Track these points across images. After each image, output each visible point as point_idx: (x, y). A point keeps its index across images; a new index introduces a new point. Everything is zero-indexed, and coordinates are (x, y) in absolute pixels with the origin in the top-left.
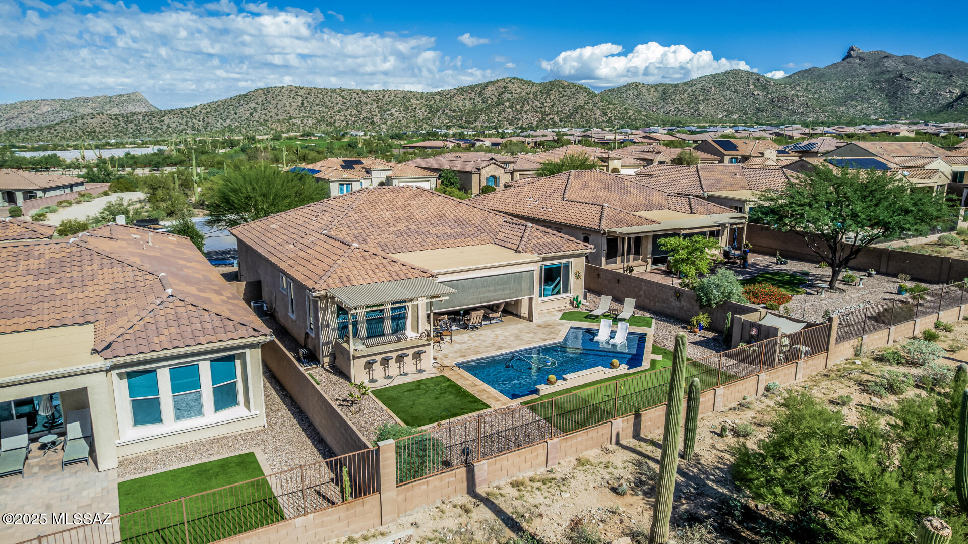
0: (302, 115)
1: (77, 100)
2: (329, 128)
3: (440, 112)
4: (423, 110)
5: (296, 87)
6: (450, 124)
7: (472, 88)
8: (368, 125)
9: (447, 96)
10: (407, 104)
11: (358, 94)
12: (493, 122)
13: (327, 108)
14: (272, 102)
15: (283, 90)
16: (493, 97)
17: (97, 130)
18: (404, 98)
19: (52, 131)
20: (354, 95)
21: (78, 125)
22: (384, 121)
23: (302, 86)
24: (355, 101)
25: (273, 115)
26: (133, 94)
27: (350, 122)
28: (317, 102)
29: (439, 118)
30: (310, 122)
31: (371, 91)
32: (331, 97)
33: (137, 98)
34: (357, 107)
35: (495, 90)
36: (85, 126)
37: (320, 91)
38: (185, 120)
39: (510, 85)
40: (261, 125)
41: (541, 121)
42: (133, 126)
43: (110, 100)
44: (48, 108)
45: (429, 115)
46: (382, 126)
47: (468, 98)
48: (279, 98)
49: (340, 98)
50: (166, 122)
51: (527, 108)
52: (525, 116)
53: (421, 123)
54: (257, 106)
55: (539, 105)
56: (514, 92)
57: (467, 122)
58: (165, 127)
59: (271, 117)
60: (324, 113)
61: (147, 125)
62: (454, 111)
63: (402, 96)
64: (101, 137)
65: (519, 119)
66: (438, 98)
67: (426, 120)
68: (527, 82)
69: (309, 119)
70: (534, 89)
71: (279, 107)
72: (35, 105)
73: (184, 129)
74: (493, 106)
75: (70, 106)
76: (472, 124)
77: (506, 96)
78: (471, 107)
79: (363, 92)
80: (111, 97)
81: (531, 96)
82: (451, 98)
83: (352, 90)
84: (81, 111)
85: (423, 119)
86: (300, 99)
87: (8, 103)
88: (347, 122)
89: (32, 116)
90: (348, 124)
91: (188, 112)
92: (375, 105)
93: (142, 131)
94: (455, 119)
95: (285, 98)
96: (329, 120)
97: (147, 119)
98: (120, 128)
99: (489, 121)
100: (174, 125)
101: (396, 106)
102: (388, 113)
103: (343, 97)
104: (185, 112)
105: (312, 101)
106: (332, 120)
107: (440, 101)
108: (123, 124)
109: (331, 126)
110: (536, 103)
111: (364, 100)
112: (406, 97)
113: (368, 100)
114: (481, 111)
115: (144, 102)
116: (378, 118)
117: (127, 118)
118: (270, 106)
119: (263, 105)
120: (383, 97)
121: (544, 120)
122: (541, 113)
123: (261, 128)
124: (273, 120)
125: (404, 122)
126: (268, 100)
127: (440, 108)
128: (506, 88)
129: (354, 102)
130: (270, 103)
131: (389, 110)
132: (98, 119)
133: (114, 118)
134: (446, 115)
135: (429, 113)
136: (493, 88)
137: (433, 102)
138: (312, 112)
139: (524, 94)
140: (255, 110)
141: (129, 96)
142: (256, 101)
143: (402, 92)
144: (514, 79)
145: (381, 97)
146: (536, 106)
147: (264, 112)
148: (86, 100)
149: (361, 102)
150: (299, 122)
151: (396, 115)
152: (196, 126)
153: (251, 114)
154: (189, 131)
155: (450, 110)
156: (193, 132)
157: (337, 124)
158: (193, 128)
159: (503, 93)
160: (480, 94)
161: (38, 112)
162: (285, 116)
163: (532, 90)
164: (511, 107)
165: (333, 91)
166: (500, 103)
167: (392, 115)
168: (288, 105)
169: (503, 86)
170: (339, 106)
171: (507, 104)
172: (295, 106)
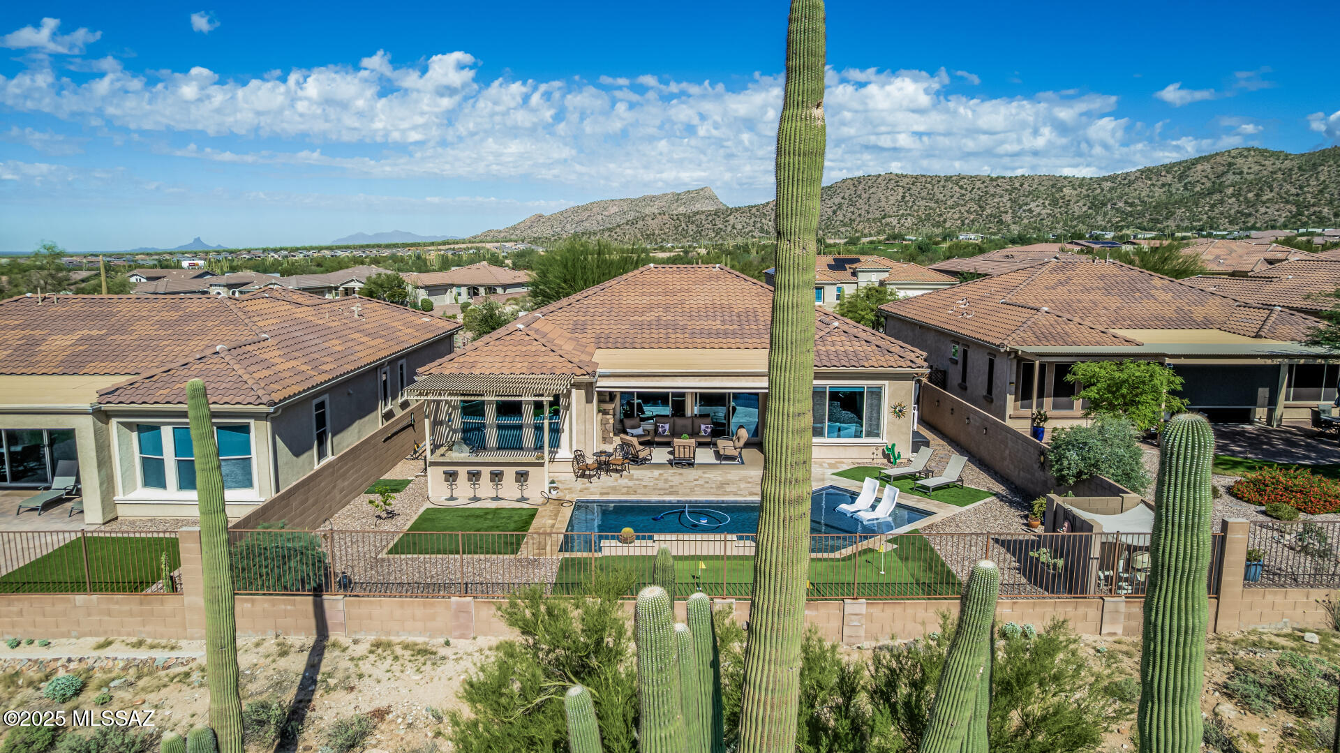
0: (901, 212)
1: (644, 199)
2: (935, 229)
3: (1109, 206)
4: (1080, 204)
5: (897, 175)
6: (1123, 223)
7: (1169, 168)
8: (991, 225)
9: (1126, 181)
10: (1057, 196)
11: (983, 182)
12: (1200, 220)
13: (937, 202)
14: (864, 196)
15: (880, 180)
16: (1204, 180)
17: (657, 232)
18: (1053, 186)
19: (613, 234)
20: (978, 184)
21: (638, 226)
22: (1017, 220)
23: (905, 173)
24: (979, 192)
25: (863, 212)
26: (702, 189)
27: (967, 221)
28: (924, 194)
29: (1105, 214)
30: (909, 222)
31: (1004, 178)
32: (944, 187)
33: (707, 194)
34: (979, 201)
35: (1209, 170)
36: (645, 228)
37: (929, 179)
38: (753, 219)
39: (1240, 161)
40: (845, 225)
41: (1294, 217)
42: (694, 227)
43: (677, 197)
44: (615, 209)
45: (1090, 211)
46: (1013, 227)
47: (1160, 183)
48: (872, 190)
49: (957, 189)
50: (731, 223)
51: (1267, 195)
52: (1263, 210)
53: (1075, 223)
54: (843, 201)
55: (1294, 191)
56: (1245, 170)
57: (1151, 220)
58: (729, 228)
59: (860, 215)
60: (931, 209)
61: (710, 226)
62: (1131, 205)
63: (1051, 183)
64: (659, 241)
65: (1250, 215)
66: (1106, 185)
67: (1083, 218)
68: (1273, 154)
69: (909, 218)
70: (1287, 164)
71: (872, 202)
72: (604, 206)
73: (751, 231)
74: (1201, 195)
75: (637, 205)
76: (1161, 223)
77: (1230, 178)
78: (1164, 197)
79: (992, 180)
80: (679, 195)
81: (1280, 176)
82: (1130, 184)
83: (976, 177)
84: (648, 211)
85: (1079, 217)
86: (901, 190)
87: (580, 204)
88: (963, 221)
89: (600, 217)
90: (963, 224)
91: (758, 210)
92: (1007, 197)
93: (703, 233)
94: (1131, 216)
95: (880, 190)
96: (937, 219)
97: (710, 218)
98: (680, 229)
99: (1193, 218)
100: (740, 227)
101: (1038, 197)
102: (1025, 208)
103: (961, 187)
104: (754, 210)
105: (916, 193)
106: (942, 219)
107: (1111, 189)
108: (684, 225)
109: (938, 227)
110: (1287, 186)
111: (992, 190)
112: (1056, 184)
113: (999, 191)
114: (1180, 203)
115: (713, 198)
116: (1010, 215)
117: (689, 218)
118: (860, 201)
119: (850, 200)
120: (1021, 185)
121: (1301, 214)
122: (1297, 204)
123: (843, 229)
124: (862, 219)
125: (1047, 222)
126: (858, 193)
127: (1109, 200)
128: (1230, 165)
129: (976, 194)
130: (860, 197)
131: (1027, 204)
132: (659, 219)
133: (675, 218)
134: (1117, 210)
135: (1090, 208)
136: (1207, 166)
137: (1098, 191)
138: (916, 208)
139: (1265, 173)
140: (840, 206)
141: (697, 192)
142: (842, 195)
143: (1050, 178)
144: (1249, 150)
145: (1017, 185)
146: (1286, 193)
147: (852, 209)
148: (653, 199)
149: (987, 193)
150: (894, 221)
151: (1037, 210)
152: (766, 227)
153: (834, 212)
154: (757, 234)
155: (1126, 203)
156: (761, 235)
157: (948, 225)
158: (762, 230)
159: (1223, 174)
160: (1181, 178)
161: (606, 213)
162: (877, 215)
163: (1283, 166)
164: (1236, 195)
165: (948, 179)
166: (1217, 188)
167: (1030, 211)
168: (884, 199)
169: (1226, 164)
170: (955, 199)
171: (1230, 190)
172: (892, 200)
